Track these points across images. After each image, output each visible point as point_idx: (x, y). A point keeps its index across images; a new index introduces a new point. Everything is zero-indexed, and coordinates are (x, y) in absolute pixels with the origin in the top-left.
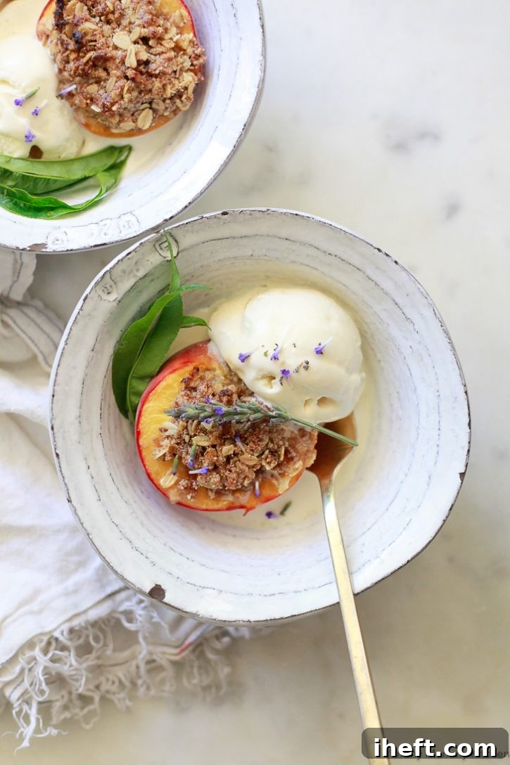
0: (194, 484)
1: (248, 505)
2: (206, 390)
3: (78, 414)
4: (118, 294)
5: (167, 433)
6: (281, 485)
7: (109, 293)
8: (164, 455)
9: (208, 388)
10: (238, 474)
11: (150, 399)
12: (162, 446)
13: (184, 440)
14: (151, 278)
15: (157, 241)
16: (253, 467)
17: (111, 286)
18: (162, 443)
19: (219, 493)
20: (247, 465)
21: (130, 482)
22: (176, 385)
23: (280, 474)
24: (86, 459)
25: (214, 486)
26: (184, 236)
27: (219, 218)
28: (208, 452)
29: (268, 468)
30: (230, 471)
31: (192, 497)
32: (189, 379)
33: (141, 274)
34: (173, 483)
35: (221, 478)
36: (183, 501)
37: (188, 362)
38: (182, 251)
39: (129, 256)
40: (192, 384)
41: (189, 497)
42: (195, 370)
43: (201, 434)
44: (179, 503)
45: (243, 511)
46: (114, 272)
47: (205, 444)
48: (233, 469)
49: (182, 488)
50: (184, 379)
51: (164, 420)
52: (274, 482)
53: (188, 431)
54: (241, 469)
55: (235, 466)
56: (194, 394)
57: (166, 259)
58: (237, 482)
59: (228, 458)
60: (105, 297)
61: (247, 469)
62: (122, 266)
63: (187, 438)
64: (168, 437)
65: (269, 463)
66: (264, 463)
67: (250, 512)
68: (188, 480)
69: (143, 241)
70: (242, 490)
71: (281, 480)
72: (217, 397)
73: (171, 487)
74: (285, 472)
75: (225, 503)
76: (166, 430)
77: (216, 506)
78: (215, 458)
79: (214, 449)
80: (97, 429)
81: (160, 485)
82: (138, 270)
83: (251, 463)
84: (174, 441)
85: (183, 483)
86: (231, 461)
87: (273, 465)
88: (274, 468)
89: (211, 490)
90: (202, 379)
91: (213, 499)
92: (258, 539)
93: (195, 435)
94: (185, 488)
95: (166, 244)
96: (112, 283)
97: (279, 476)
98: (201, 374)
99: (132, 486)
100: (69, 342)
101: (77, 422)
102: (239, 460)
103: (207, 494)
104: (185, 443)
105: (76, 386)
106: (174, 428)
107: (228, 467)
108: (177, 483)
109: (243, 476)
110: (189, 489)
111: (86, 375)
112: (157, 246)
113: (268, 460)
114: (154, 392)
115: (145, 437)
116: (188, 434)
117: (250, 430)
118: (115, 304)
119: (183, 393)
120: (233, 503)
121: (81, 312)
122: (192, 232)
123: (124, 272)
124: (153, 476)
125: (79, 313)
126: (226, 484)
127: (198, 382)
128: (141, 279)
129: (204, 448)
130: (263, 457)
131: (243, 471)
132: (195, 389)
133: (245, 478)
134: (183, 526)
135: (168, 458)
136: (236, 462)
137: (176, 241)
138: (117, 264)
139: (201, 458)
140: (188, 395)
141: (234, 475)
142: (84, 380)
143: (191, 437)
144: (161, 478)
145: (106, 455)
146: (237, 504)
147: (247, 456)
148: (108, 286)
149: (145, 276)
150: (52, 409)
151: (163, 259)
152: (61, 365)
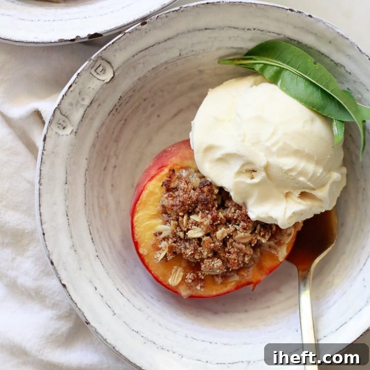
0: (200, 274)
1: (254, 280)
2: (186, 186)
3: (72, 245)
4: (73, 126)
5: (162, 236)
6: (280, 253)
7: (64, 128)
8: (166, 256)
9: (187, 184)
10: (238, 254)
11: (138, 209)
12: (161, 248)
13: (179, 237)
14: (98, 103)
15: (92, 68)
16: (250, 243)
17: (64, 121)
18: (160, 246)
19: (225, 276)
20: (243, 244)
21: (137, 291)
22: (157, 190)
23: (276, 243)
24: (91, 282)
25: (218, 271)
26: (114, 56)
27: (140, 30)
28: (204, 241)
29: (264, 241)
30: (229, 253)
31: (201, 287)
32: (168, 181)
33: (87, 102)
34: (180, 279)
35: (223, 261)
36: (194, 293)
37: (163, 167)
38: (118, 69)
39: (71, 89)
40: (172, 185)
41: (198, 288)
42: (171, 172)
43: (194, 227)
44: (191, 297)
45: (251, 286)
46: (62, 106)
47: (200, 235)
48: (232, 250)
49: (190, 281)
50: (163, 183)
51: (156, 225)
52: (273, 252)
53: (181, 228)
54: (238, 249)
55: (233, 247)
56: (177, 193)
57: (105, 82)
58: (238, 261)
59: (225, 241)
60: (61, 132)
61: (244, 246)
62: (68, 100)
63: (181, 234)
64: (164, 239)
65: (263, 236)
66: (259, 238)
67: (257, 286)
68: (193, 272)
69: (79, 71)
70: (244, 267)
71: (279, 249)
72: (198, 190)
73: (180, 284)
74: (280, 240)
75: (233, 284)
76: (160, 233)
77: (225, 289)
78: (212, 245)
79: (209, 237)
80: (93, 253)
81: (169, 284)
82: (83, 99)
83: (246, 241)
84: (170, 241)
85: (190, 276)
86: (228, 244)
87: (267, 237)
88: (269, 240)
89: (217, 275)
90: (180, 178)
91: (221, 283)
92: (268, 307)
93: (188, 230)
94: (193, 281)
95: (101, 68)
96: (64, 118)
97: (276, 246)
98: (177, 174)
99: (141, 294)
100: (42, 181)
101: (73, 252)
102: (235, 241)
103: (214, 280)
104: (181, 239)
105: (61, 220)
106: (167, 229)
107: (226, 249)
108: (184, 279)
109: (242, 255)
110: (197, 280)
111: (68, 207)
112: (93, 71)
113: (262, 234)
114: (139, 202)
115: (143, 245)
116: (182, 231)
117: (238, 211)
118: (73, 136)
119: (166, 195)
120: (240, 282)
121: (45, 152)
122: (121, 50)
123: (71, 104)
124: (161, 278)
125: (43, 153)
126: (229, 266)
127: (176, 183)
128: (88, 107)
129: (200, 239)
130: (256, 232)
131: (241, 250)
132: (176, 189)
133: (244, 256)
134: (197, 316)
135: (170, 258)
136: (232, 243)
137: (109, 62)
138: (62, 99)
139: (200, 249)
140: (172, 196)
141: (233, 256)
142: (67, 212)
143: (185, 233)
144: (169, 278)
145: (108, 273)
146: (244, 281)
147: (240, 234)
148: (61, 122)
149: (91, 103)
150: (46, 246)
151: (102, 83)
152: (42, 205)
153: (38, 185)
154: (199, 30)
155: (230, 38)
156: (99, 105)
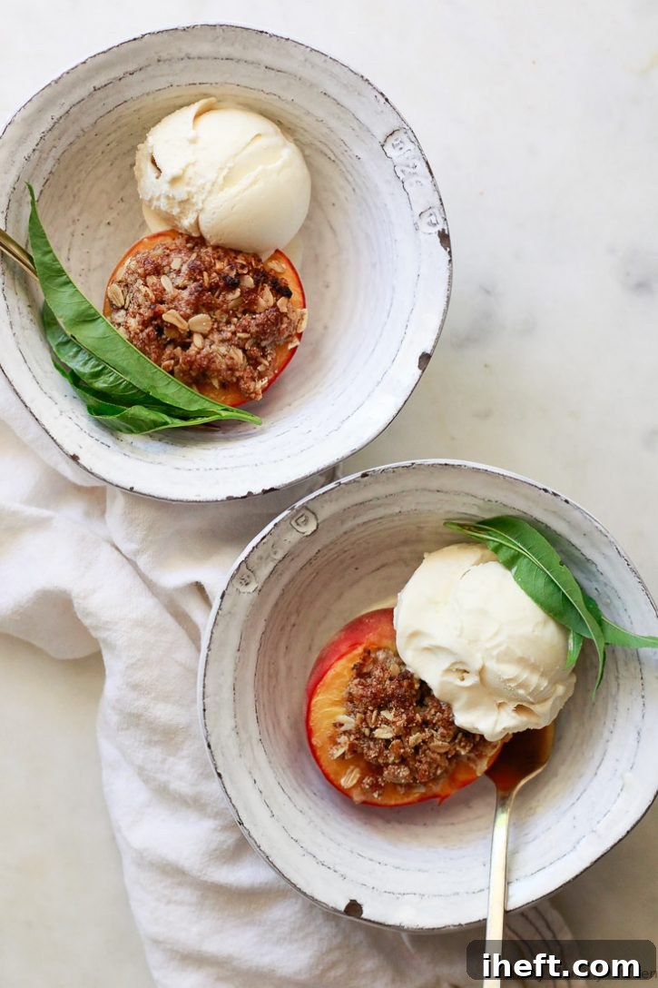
0: (380, 780)
1: (443, 794)
2: (382, 675)
3: (233, 725)
4: (257, 582)
5: (343, 729)
6: (479, 767)
7: (247, 584)
8: (344, 754)
9: (383, 671)
10: (430, 764)
11: (318, 691)
12: (339, 744)
13: (364, 734)
14: (290, 558)
15: (293, 518)
16: (446, 753)
17: (248, 577)
18: (339, 740)
19: (409, 787)
20: (438, 754)
21: (300, 785)
22: (345, 673)
23: (476, 755)
24: (250, 773)
25: (403, 781)
26: (322, 507)
27: (358, 482)
28: (393, 746)
29: (463, 753)
30: (420, 762)
31: (379, 795)
32: (361, 664)
33: (279, 556)
34: (355, 781)
35: (411, 770)
36: (369, 799)
37: (355, 644)
38: (324, 521)
39: (265, 540)
40: (365, 670)
41: (376, 795)
42: (366, 654)
43: (383, 726)
44: (364, 803)
45: (438, 800)
46: (250, 559)
47: (389, 736)
48: (424, 760)
49: (367, 787)
50: (355, 665)
51: (338, 713)
52: (471, 765)
53: (367, 724)
54: (431, 759)
55: (425, 756)
56: (369, 680)
57: (306, 534)
58: (429, 773)
59: (417, 748)
60: (244, 589)
61: (438, 757)
62: (258, 553)
63: (367, 732)
64: (345, 732)
65: (464, 747)
66: (458, 749)
67: (446, 800)
68: (373, 776)
69: (277, 520)
70: (436, 779)
71: (478, 762)
72: (395, 682)
73: (354, 786)
74: (482, 752)
75: (417, 795)
76: (341, 725)
77: (406, 800)
78: (402, 751)
79: (399, 741)
80: (256, 736)
81: (340, 785)
82: (275, 553)
83: (443, 751)
84: (352, 737)
85: (367, 780)
86: (420, 751)
87: (468, 748)
88: (470, 752)
89: (401, 785)
90: (375, 661)
91: (404, 794)
92: (453, 824)
93: (376, 728)
94: (371, 786)
95: (303, 519)
96: (249, 573)
97: (476, 758)
98: (373, 655)
99: (303, 789)
100: (212, 647)
101: (234, 734)
102: (429, 749)
103: (395, 789)
104: (365, 736)
105: (227, 694)
106: (350, 722)
107: (418, 758)
108: (360, 782)
109: (435, 766)
110: (375, 786)
111: (236, 679)
112: (293, 523)
113: (463, 744)
114: (321, 683)
115: (317, 734)
116: (367, 727)
117: (438, 714)
118: (256, 594)
119: (356, 681)
120: (424, 794)
121: (220, 612)
122: (331, 501)
123: (261, 558)
124: (332, 776)
125: (218, 613)
126: (417, 776)
127: (371, 667)
128: (280, 561)
129: (388, 741)
130: (457, 741)
131: (434, 760)
132: (369, 675)
133: (436, 768)
134: (366, 824)
135: (348, 757)
136: (425, 750)
137: (314, 513)
138: (252, 551)
139: (386, 752)
140: (362, 684)
141: (425, 767)
142: (234, 684)
143: (372, 730)
144: (341, 777)
145: (270, 762)
146: (430, 794)
147: (437, 743)
148: (245, 577)
149: (284, 558)
150: (206, 726)
151: (301, 536)
152: (208, 674)
153: (206, 650)
154: (429, 491)
155: (464, 504)
156: (293, 559)
